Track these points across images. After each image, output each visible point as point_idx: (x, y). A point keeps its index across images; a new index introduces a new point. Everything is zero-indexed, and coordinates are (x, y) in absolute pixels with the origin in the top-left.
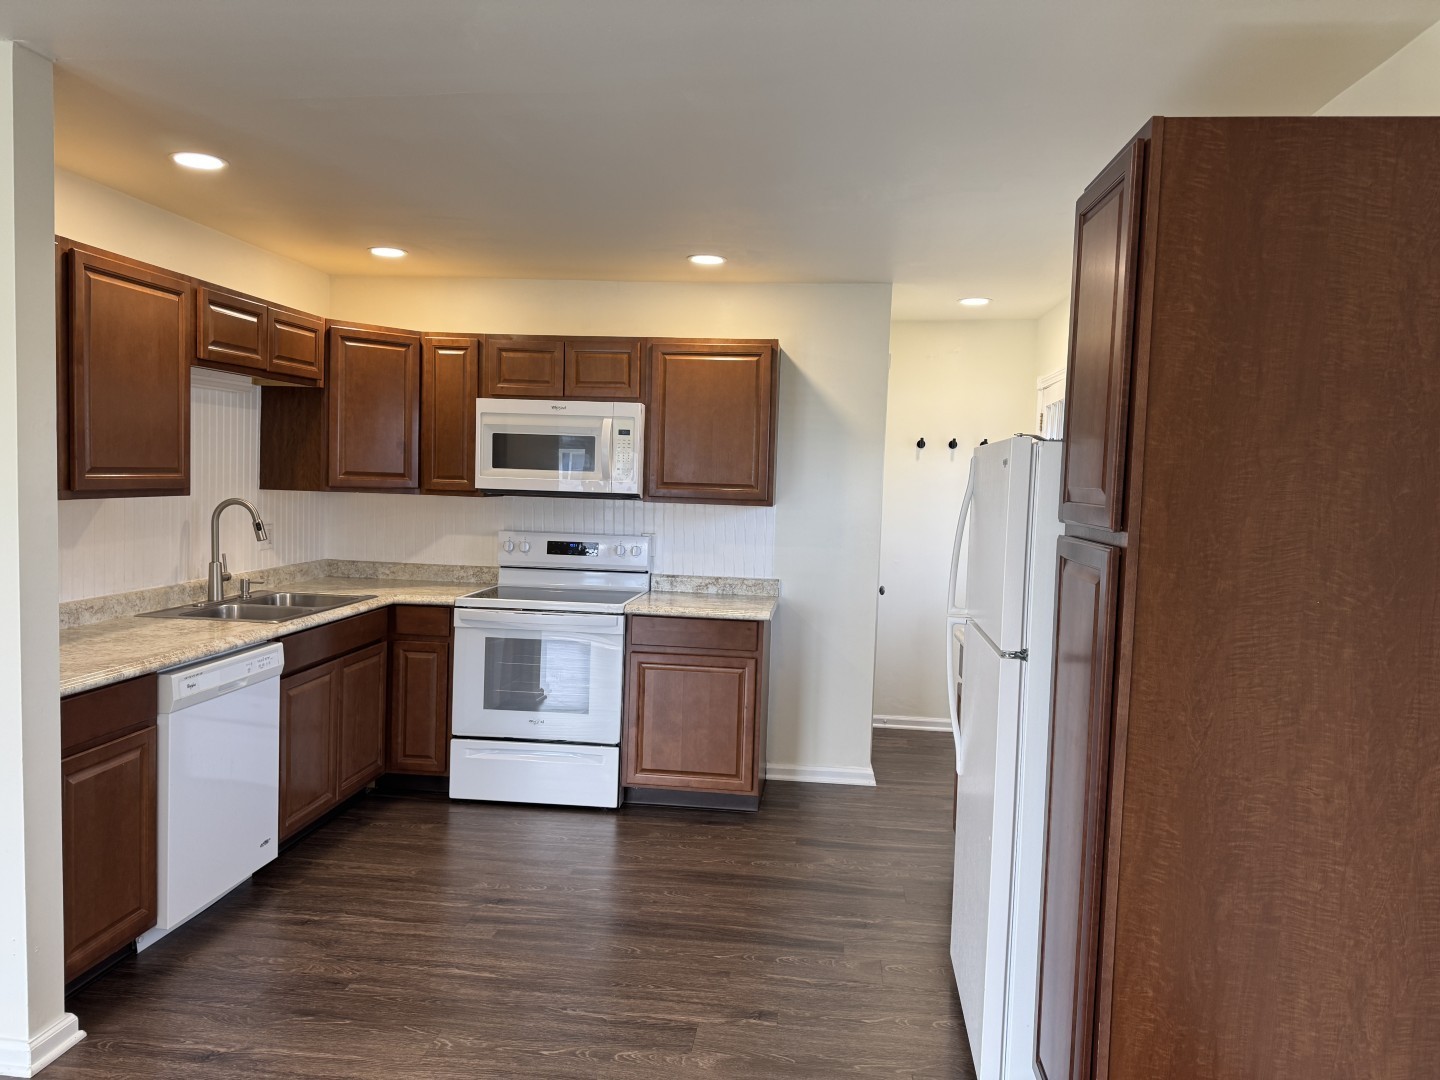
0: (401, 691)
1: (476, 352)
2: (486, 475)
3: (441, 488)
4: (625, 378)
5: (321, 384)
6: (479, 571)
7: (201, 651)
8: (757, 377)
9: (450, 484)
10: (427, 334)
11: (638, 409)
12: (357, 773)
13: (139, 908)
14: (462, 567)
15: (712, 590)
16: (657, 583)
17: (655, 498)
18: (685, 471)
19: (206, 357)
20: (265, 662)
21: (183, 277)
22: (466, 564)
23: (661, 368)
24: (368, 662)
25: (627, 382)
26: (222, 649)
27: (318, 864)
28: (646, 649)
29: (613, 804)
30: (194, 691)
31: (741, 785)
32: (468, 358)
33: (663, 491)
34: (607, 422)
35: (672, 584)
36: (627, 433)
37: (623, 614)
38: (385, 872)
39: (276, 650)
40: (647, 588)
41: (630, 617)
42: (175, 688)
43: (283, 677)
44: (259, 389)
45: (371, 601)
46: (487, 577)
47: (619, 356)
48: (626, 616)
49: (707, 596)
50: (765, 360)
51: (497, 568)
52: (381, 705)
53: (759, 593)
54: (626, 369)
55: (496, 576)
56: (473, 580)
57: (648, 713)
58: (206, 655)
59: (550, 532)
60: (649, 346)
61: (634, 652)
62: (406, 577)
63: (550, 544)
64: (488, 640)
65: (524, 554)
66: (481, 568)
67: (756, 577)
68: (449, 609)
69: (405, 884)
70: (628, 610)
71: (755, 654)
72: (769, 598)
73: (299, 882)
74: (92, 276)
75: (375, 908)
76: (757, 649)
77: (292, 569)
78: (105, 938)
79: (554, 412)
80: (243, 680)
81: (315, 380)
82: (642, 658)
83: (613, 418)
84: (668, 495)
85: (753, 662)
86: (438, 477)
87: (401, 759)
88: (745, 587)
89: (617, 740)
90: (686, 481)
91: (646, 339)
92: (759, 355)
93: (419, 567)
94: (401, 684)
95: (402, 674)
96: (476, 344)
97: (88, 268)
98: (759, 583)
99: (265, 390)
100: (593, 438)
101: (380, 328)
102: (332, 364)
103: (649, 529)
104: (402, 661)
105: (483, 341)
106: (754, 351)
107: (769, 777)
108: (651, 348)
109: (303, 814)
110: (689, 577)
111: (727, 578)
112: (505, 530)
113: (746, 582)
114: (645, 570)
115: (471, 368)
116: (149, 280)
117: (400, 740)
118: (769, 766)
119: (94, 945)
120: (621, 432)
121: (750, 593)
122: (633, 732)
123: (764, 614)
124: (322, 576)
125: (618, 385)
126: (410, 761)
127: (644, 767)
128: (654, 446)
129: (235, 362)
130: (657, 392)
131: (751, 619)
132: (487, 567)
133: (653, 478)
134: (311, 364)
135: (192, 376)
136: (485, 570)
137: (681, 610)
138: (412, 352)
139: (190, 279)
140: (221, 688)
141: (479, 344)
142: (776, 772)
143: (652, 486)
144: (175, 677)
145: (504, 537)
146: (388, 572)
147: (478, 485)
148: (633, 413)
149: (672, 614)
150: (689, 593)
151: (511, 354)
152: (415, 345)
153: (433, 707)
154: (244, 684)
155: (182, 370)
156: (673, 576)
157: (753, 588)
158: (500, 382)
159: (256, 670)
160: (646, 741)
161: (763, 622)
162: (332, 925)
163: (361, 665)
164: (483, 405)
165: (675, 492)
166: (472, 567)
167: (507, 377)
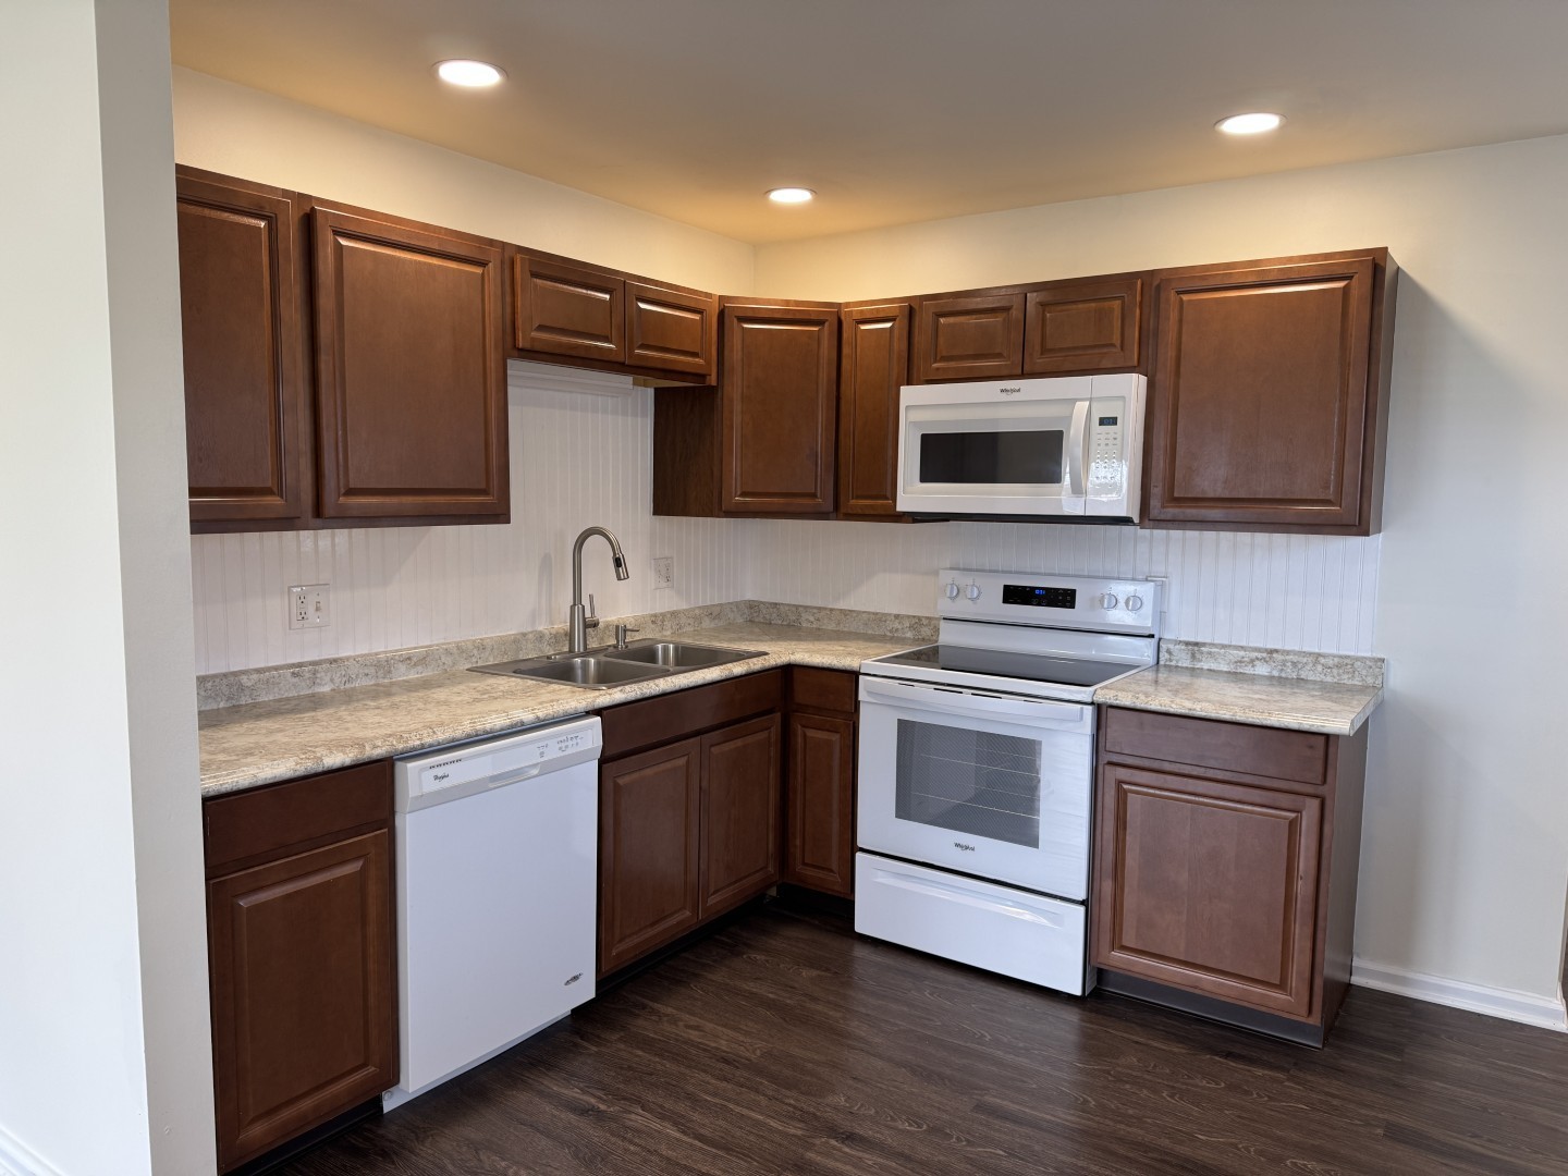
0: (800, 779)
1: (906, 321)
2: (913, 493)
3: (860, 512)
4: (1116, 340)
5: (713, 380)
6: (917, 622)
7: (465, 728)
8: (1345, 314)
9: (872, 506)
10: (848, 304)
11: (1132, 386)
12: (735, 882)
13: (364, 1065)
14: (897, 616)
15: (1262, 669)
16: (1169, 652)
17: (1160, 523)
18: (1212, 477)
19: (528, 346)
20: (570, 743)
21: (491, 242)
22: (903, 612)
23: (1174, 315)
24: (750, 739)
25: (1118, 343)
26: (498, 727)
27: (653, 1011)
28: (1130, 761)
29: (1076, 989)
30: (445, 783)
31: (1287, 1002)
32: (896, 332)
33: (1172, 512)
34: (1082, 407)
35: (1193, 656)
36: (1113, 421)
37: (1092, 703)
38: (723, 1045)
39: (591, 727)
40: (1151, 660)
41: (1104, 709)
42: (415, 780)
43: (602, 762)
44: (650, 392)
45: (755, 660)
46: (926, 632)
47: (1106, 304)
48: (1100, 709)
49: (1252, 679)
50: (1361, 287)
51: (938, 619)
52: (773, 795)
53: (1346, 680)
54: (1117, 324)
55: (937, 630)
56: (909, 635)
57: (1132, 860)
58: (469, 736)
59: (1011, 572)
60: (1155, 283)
61: (1110, 763)
62: (832, 626)
63: (1007, 589)
64: (900, 722)
65: (971, 602)
66: (919, 618)
67: (1342, 653)
68: (853, 676)
69: (738, 1073)
70: (1099, 698)
71: (1322, 790)
72: (1363, 689)
73: (615, 1037)
74: (344, 242)
75: (682, 1107)
76: (1324, 782)
77: (697, 612)
78: (306, 1104)
79: (1004, 397)
80: (535, 766)
81: (702, 377)
82: (1122, 773)
83: (1091, 400)
84: (1181, 518)
85: (1315, 803)
86: (858, 497)
87: (799, 868)
88: (1320, 668)
89: (1082, 896)
90: (1211, 495)
91: (1152, 273)
92: (1349, 278)
93: (845, 613)
94: (799, 770)
95: (799, 757)
96: (907, 312)
97: (336, 233)
98: (1346, 663)
99: (659, 393)
100: (1061, 432)
101: (787, 302)
102: (726, 353)
103: (1159, 569)
104: (800, 740)
105: (916, 307)
106: (1340, 271)
107: (1356, 980)
108: (1158, 287)
109: (635, 941)
110: (1224, 646)
111: (1288, 653)
112: (952, 569)
113: (1322, 660)
114: (1147, 633)
115: (900, 345)
116: (435, 246)
117: (798, 842)
118: (1356, 962)
119: (286, 1114)
120: (1103, 421)
121: (1329, 679)
122: (1107, 887)
123: (1340, 723)
124: (740, 620)
125: (1105, 350)
126: (810, 872)
127: (1125, 943)
128: (1160, 441)
129: (574, 353)
130: (1167, 354)
131: (1314, 729)
132: (927, 618)
133: (1157, 491)
134: (695, 355)
135: (509, 372)
136: (925, 622)
137: (1188, 704)
138: (827, 332)
139: (504, 245)
140: (494, 778)
141: (911, 310)
142: (1369, 974)
143: (1155, 503)
144: (411, 765)
145: (946, 577)
146: (812, 619)
147: (901, 506)
148: (1127, 391)
149: (1172, 710)
150: (1221, 671)
151: (951, 320)
152: (833, 322)
153: (835, 806)
154: (535, 772)
155: (492, 364)
156: (1196, 644)
157: (1335, 671)
158: (935, 362)
159: (553, 753)
160: (1129, 901)
161: (1337, 737)
162: (614, 1125)
163: (739, 743)
164: (909, 395)
165: (1192, 512)
166: (909, 617)
167: (944, 354)
